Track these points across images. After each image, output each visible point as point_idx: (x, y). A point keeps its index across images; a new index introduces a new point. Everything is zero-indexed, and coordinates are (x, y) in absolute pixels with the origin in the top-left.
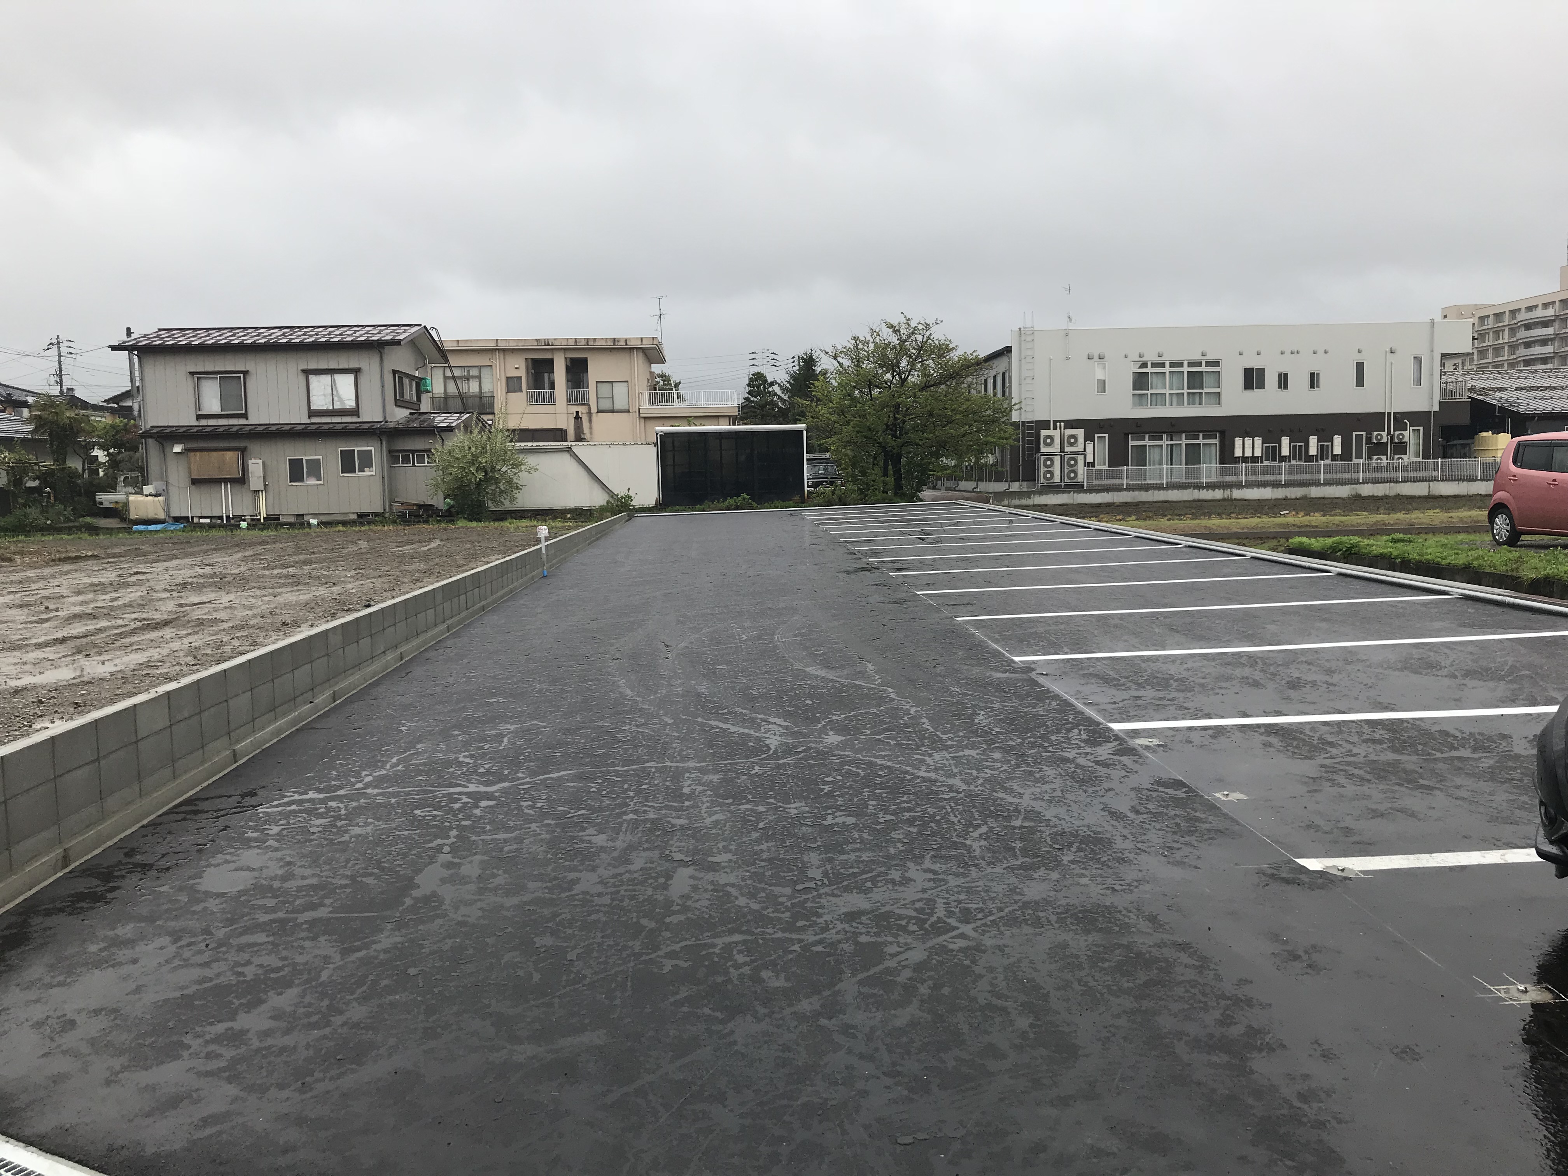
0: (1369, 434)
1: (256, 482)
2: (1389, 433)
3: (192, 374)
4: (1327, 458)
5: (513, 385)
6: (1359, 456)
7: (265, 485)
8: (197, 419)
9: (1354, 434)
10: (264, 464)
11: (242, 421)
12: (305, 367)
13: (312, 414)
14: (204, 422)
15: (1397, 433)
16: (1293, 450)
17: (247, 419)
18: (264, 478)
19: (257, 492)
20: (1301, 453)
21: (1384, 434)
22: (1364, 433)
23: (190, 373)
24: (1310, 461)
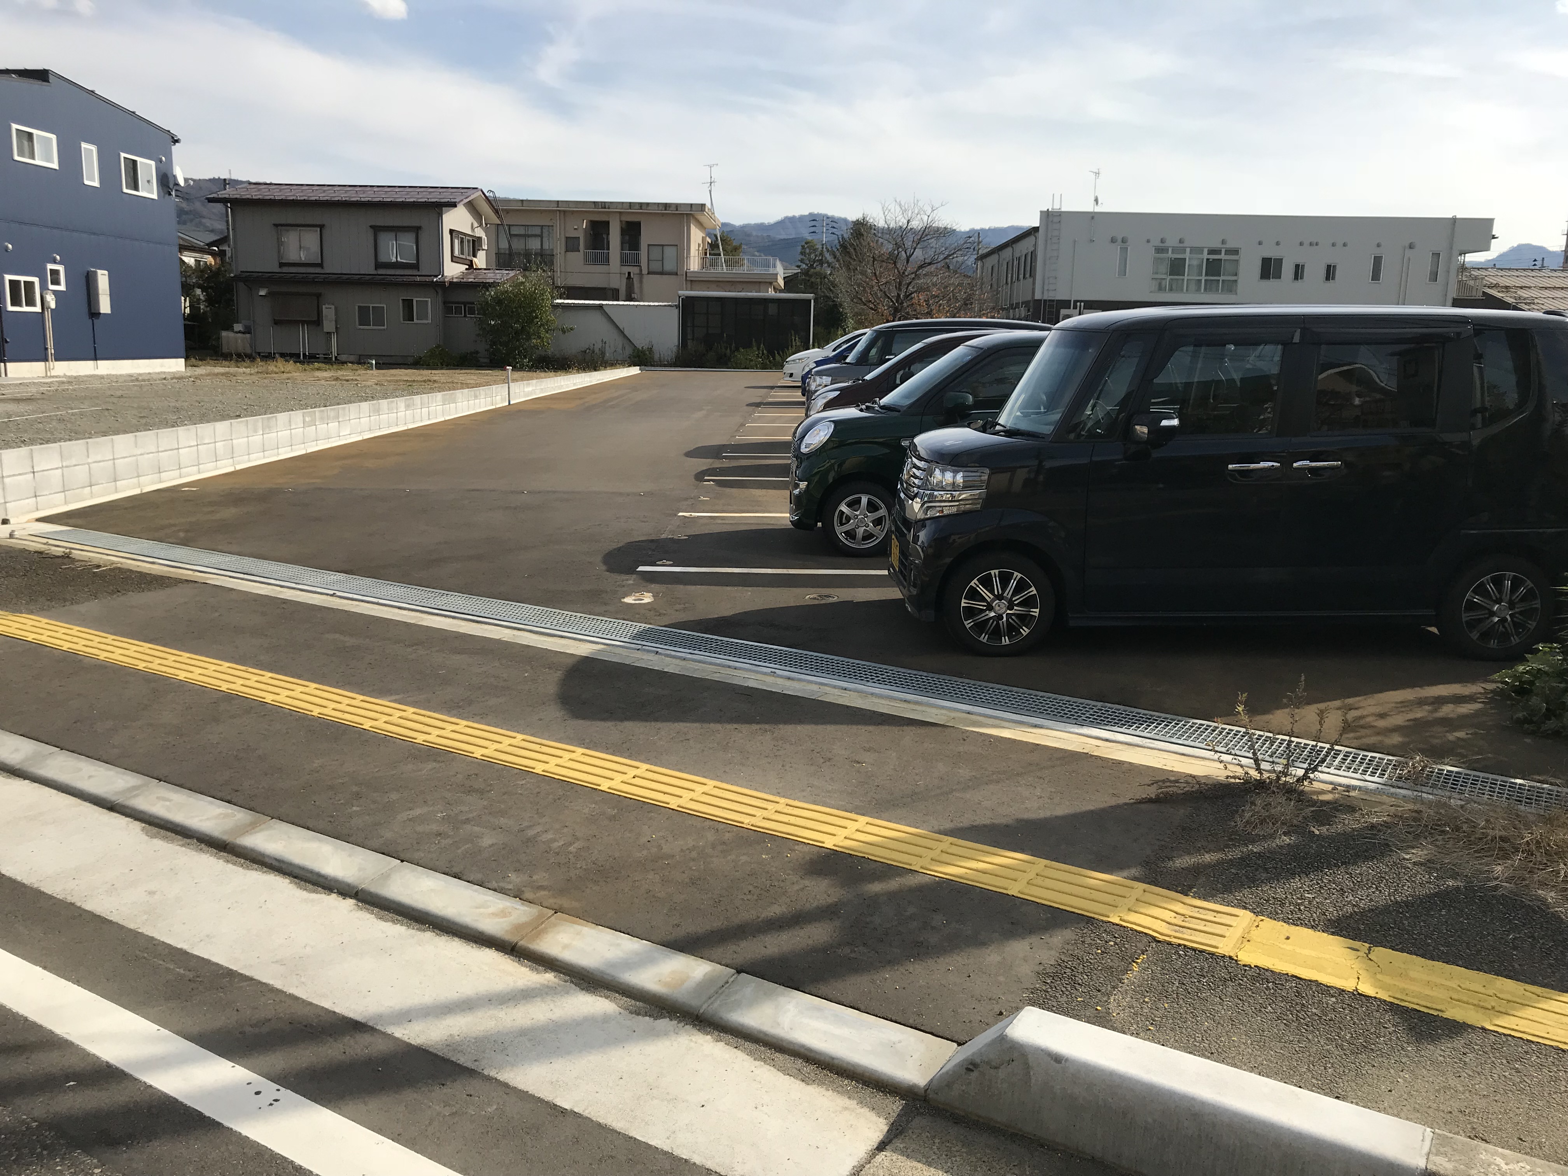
1: (329, 325)
3: (276, 225)
5: (571, 245)
7: (336, 328)
8: (280, 267)
10: (336, 309)
11: (318, 270)
12: (374, 224)
13: (379, 265)
14: (285, 269)
17: (322, 268)
18: (336, 321)
19: (329, 333)
23: (274, 225)
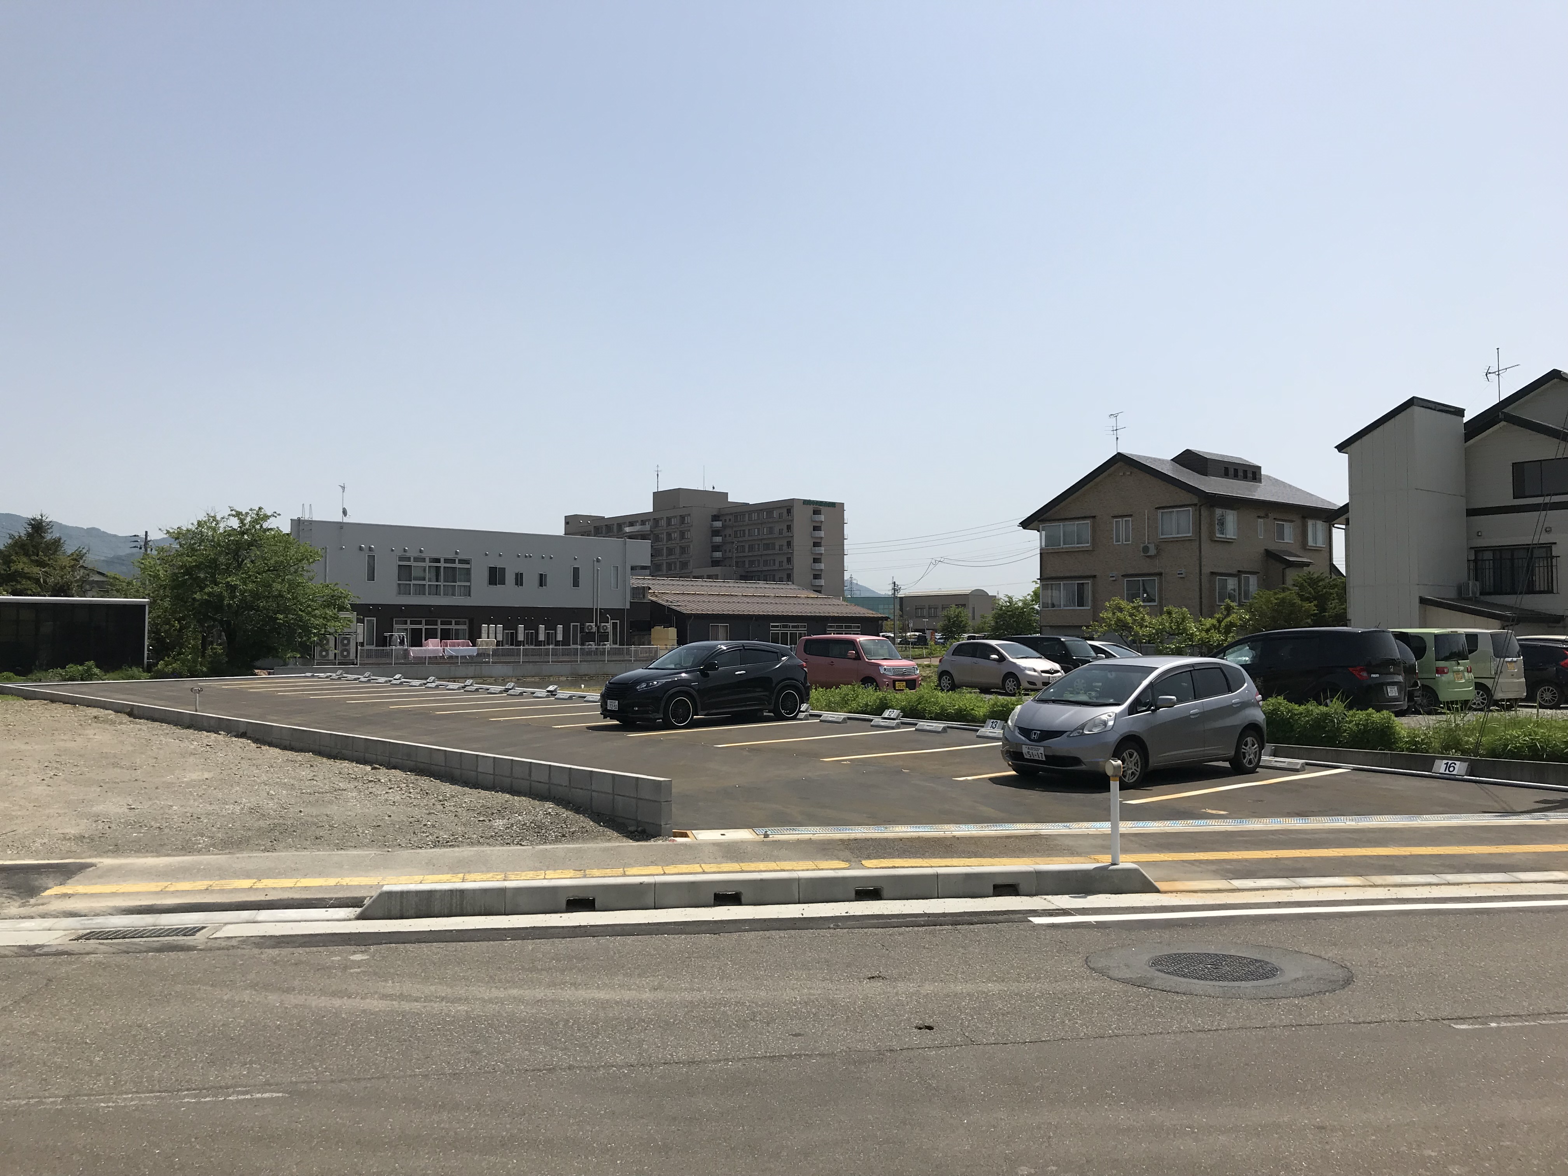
0: (582, 625)
2: (596, 625)
4: (552, 644)
6: (575, 643)
9: (572, 624)
15: (603, 624)
16: (527, 635)
20: (532, 639)
21: (593, 624)
22: (578, 624)
24: (540, 646)
